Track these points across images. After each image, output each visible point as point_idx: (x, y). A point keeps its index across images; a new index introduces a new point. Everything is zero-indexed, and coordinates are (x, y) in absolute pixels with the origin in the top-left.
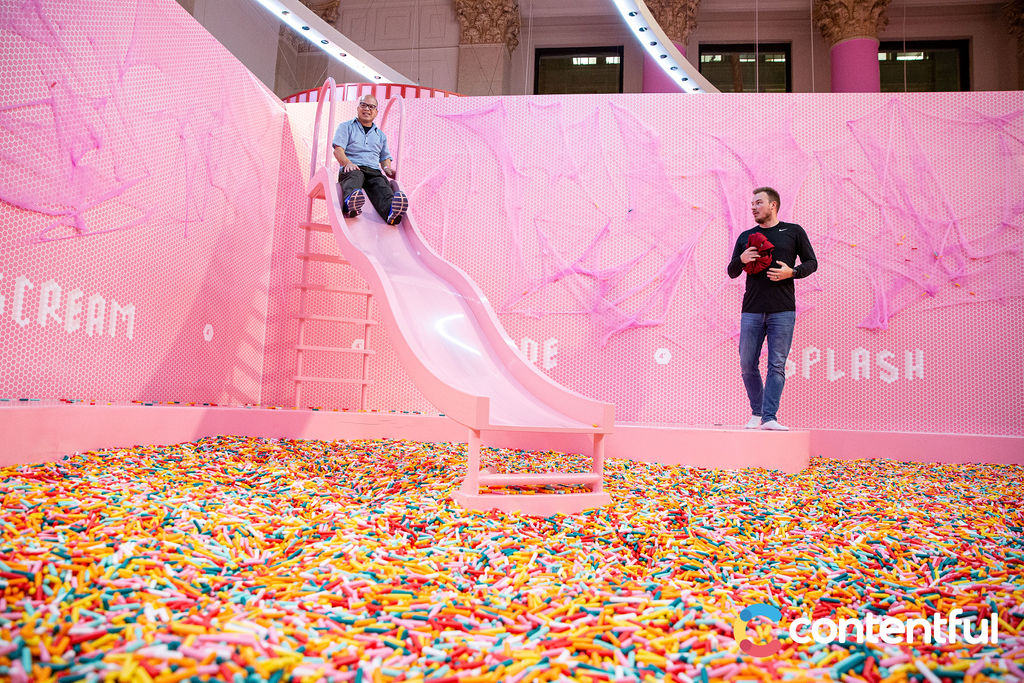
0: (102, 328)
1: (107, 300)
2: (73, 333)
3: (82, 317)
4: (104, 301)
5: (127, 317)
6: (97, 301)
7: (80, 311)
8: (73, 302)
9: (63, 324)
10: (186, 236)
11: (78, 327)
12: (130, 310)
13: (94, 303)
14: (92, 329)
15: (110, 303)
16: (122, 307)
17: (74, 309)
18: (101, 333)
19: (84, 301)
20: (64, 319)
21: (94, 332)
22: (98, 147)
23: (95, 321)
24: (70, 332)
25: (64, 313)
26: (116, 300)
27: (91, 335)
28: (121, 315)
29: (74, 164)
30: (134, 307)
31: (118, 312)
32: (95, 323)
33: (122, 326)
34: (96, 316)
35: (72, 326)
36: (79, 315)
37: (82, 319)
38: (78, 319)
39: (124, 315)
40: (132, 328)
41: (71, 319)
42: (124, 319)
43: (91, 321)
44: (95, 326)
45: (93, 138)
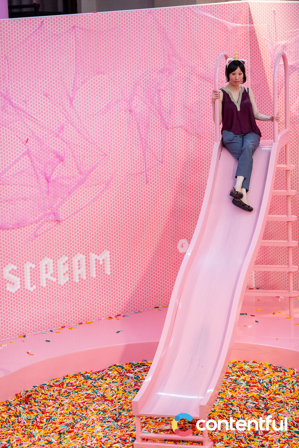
0: (85, 274)
1: (86, 255)
2: (65, 285)
3: (70, 273)
4: (84, 257)
5: (103, 260)
6: (79, 258)
7: (67, 269)
8: (62, 266)
9: (57, 281)
10: (147, 182)
11: (67, 279)
12: (106, 255)
13: (77, 260)
14: (78, 277)
15: (89, 256)
16: (98, 255)
17: (63, 269)
18: (85, 278)
19: (70, 262)
20: (57, 278)
21: (80, 278)
22: (62, 161)
23: (79, 272)
24: (62, 284)
25: (57, 274)
26: (93, 252)
27: (77, 281)
28: (99, 261)
29: (48, 180)
30: (108, 252)
31: (96, 260)
32: (79, 273)
33: (100, 267)
34: (79, 268)
35: (63, 280)
36: (67, 272)
37: (69, 274)
38: (67, 275)
39: (101, 259)
40: (109, 266)
41: (62, 276)
42: (101, 263)
43: (76, 272)
44: (79, 275)
45: (58, 156)
